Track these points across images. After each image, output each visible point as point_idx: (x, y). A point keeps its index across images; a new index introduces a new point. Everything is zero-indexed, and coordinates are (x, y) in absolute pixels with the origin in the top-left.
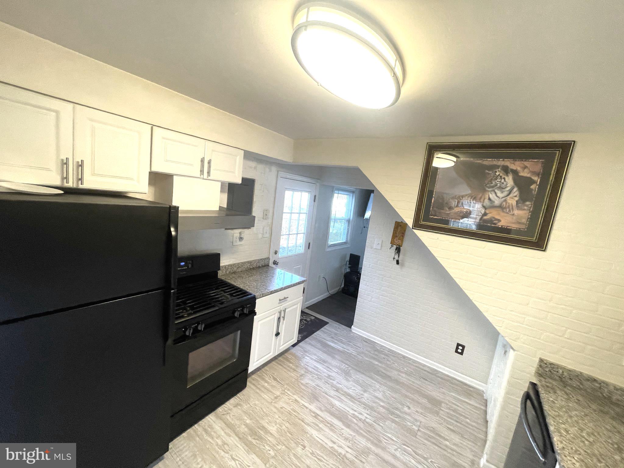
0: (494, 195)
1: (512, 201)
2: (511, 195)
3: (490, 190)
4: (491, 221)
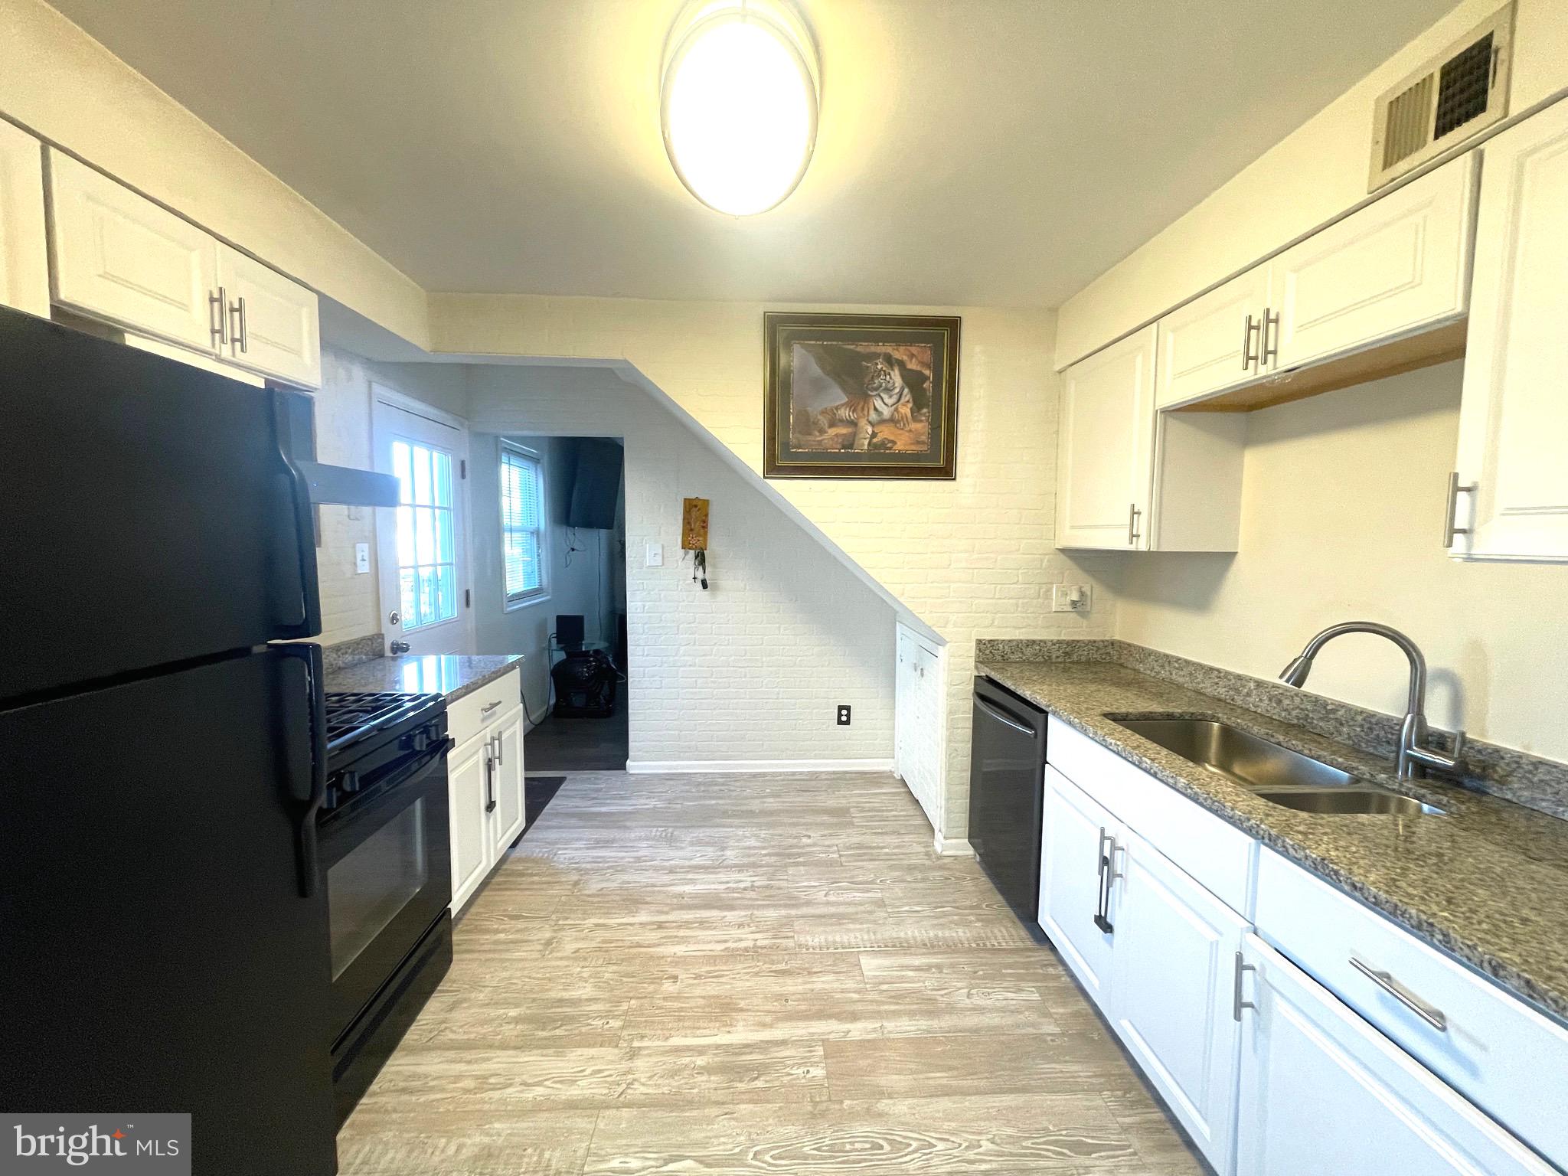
0: (880, 402)
1: (906, 410)
2: (902, 401)
3: (874, 393)
4: (883, 444)
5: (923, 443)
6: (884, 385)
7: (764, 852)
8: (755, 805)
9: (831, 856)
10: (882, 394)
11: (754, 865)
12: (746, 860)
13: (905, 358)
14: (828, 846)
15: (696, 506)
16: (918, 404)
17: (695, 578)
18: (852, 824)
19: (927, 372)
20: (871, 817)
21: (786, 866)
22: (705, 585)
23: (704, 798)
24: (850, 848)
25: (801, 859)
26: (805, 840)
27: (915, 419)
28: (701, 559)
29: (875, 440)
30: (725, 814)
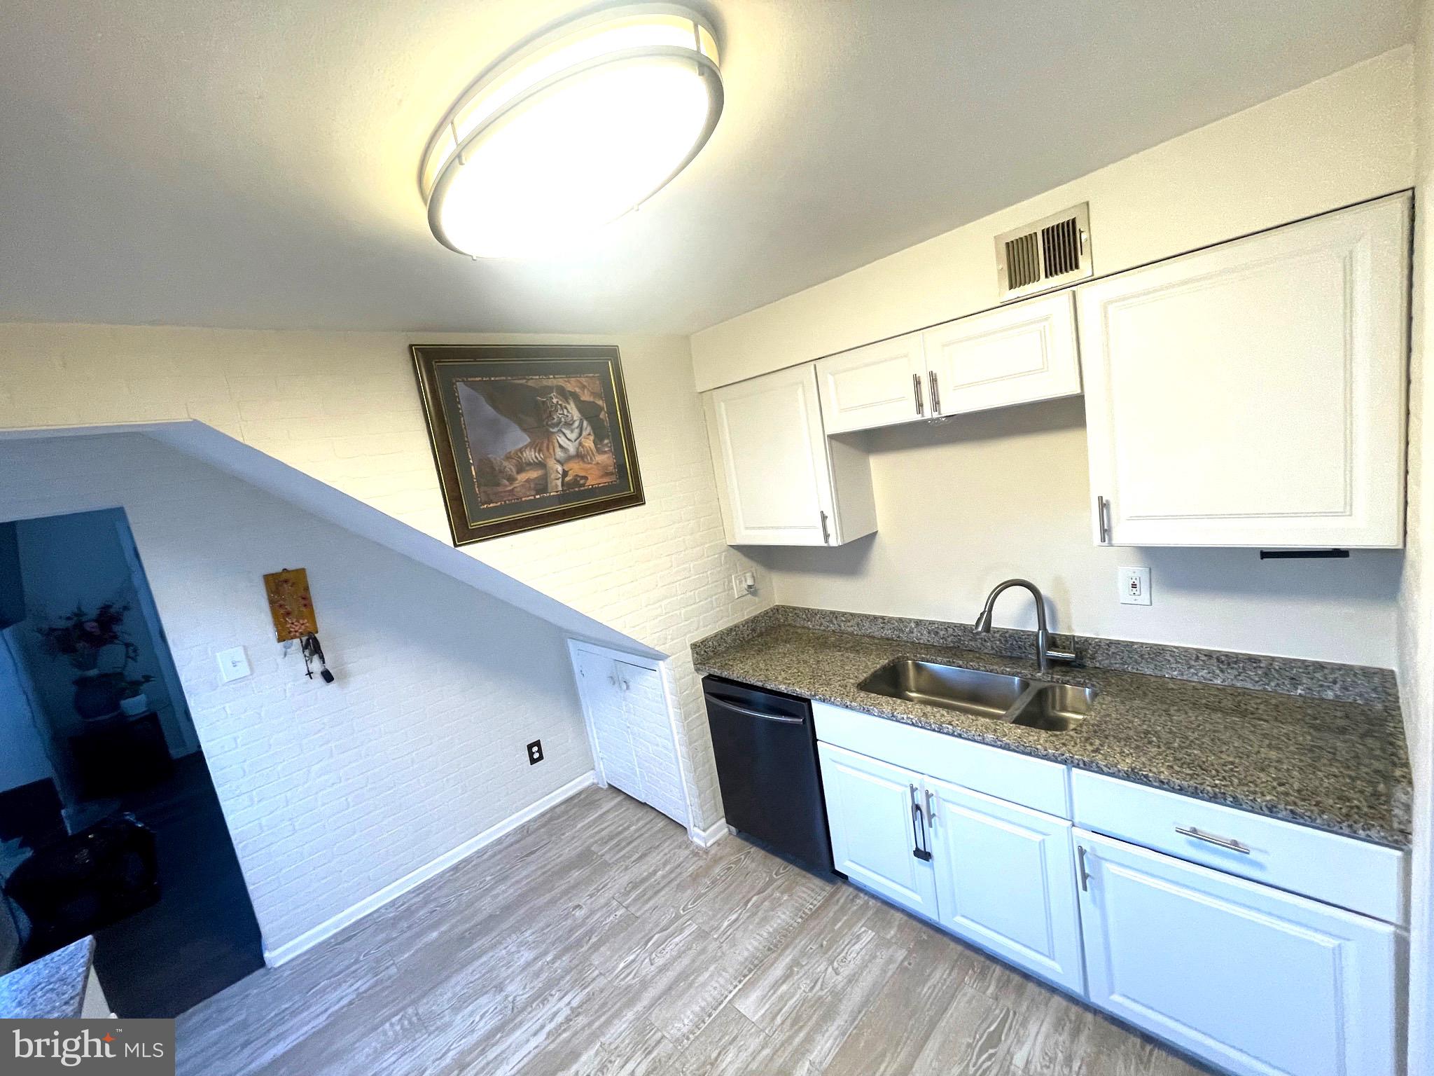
0: (563, 438)
1: (589, 443)
2: (584, 433)
3: (555, 430)
4: (576, 482)
5: (612, 474)
6: (563, 420)
7: (549, 958)
8: (487, 906)
9: (618, 913)
10: (564, 430)
11: (550, 984)
12: (538, 984)
13: (577, 390)
14: (607, 904)
15: (286, 581)
16: (599, 439)
17: (309, 674)
18: (606, 865)
19: (600, 403)
20: (617, 845)
21: (586, 958)
22: (328, 677)
23: (418, 935)
24: (627, 893)
25: (594, 939)
26: (579, 914)
27: (599, 451)
28: (313, 647)
29: (567, 479)
30: (464, 940)
